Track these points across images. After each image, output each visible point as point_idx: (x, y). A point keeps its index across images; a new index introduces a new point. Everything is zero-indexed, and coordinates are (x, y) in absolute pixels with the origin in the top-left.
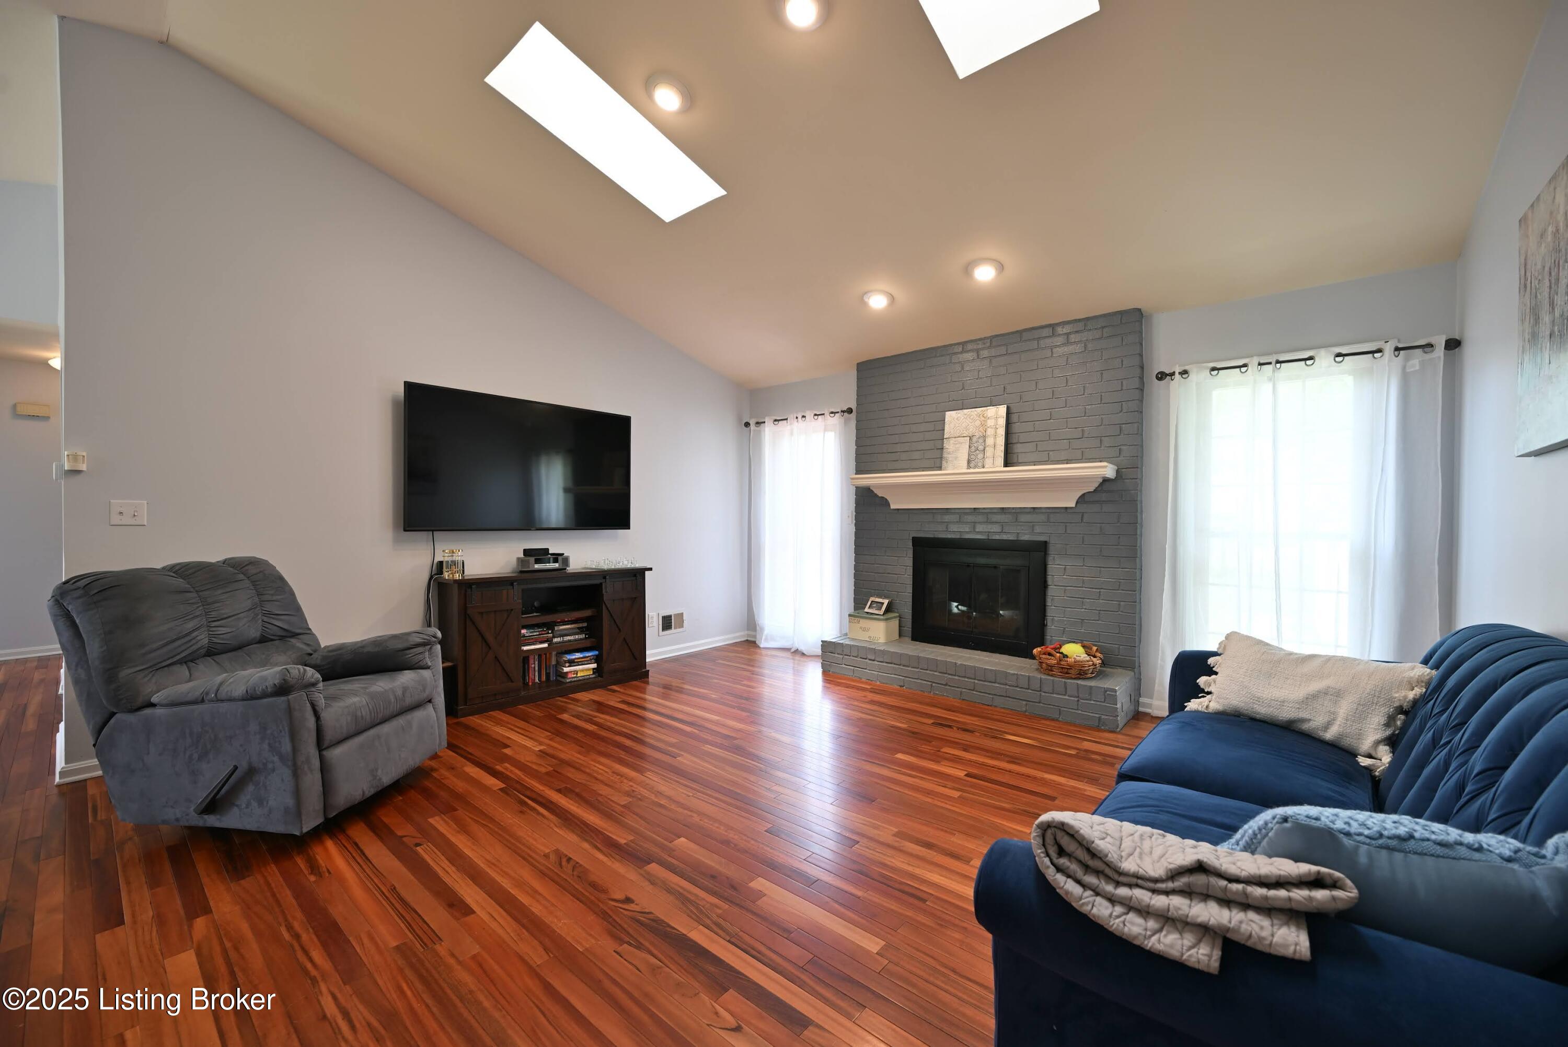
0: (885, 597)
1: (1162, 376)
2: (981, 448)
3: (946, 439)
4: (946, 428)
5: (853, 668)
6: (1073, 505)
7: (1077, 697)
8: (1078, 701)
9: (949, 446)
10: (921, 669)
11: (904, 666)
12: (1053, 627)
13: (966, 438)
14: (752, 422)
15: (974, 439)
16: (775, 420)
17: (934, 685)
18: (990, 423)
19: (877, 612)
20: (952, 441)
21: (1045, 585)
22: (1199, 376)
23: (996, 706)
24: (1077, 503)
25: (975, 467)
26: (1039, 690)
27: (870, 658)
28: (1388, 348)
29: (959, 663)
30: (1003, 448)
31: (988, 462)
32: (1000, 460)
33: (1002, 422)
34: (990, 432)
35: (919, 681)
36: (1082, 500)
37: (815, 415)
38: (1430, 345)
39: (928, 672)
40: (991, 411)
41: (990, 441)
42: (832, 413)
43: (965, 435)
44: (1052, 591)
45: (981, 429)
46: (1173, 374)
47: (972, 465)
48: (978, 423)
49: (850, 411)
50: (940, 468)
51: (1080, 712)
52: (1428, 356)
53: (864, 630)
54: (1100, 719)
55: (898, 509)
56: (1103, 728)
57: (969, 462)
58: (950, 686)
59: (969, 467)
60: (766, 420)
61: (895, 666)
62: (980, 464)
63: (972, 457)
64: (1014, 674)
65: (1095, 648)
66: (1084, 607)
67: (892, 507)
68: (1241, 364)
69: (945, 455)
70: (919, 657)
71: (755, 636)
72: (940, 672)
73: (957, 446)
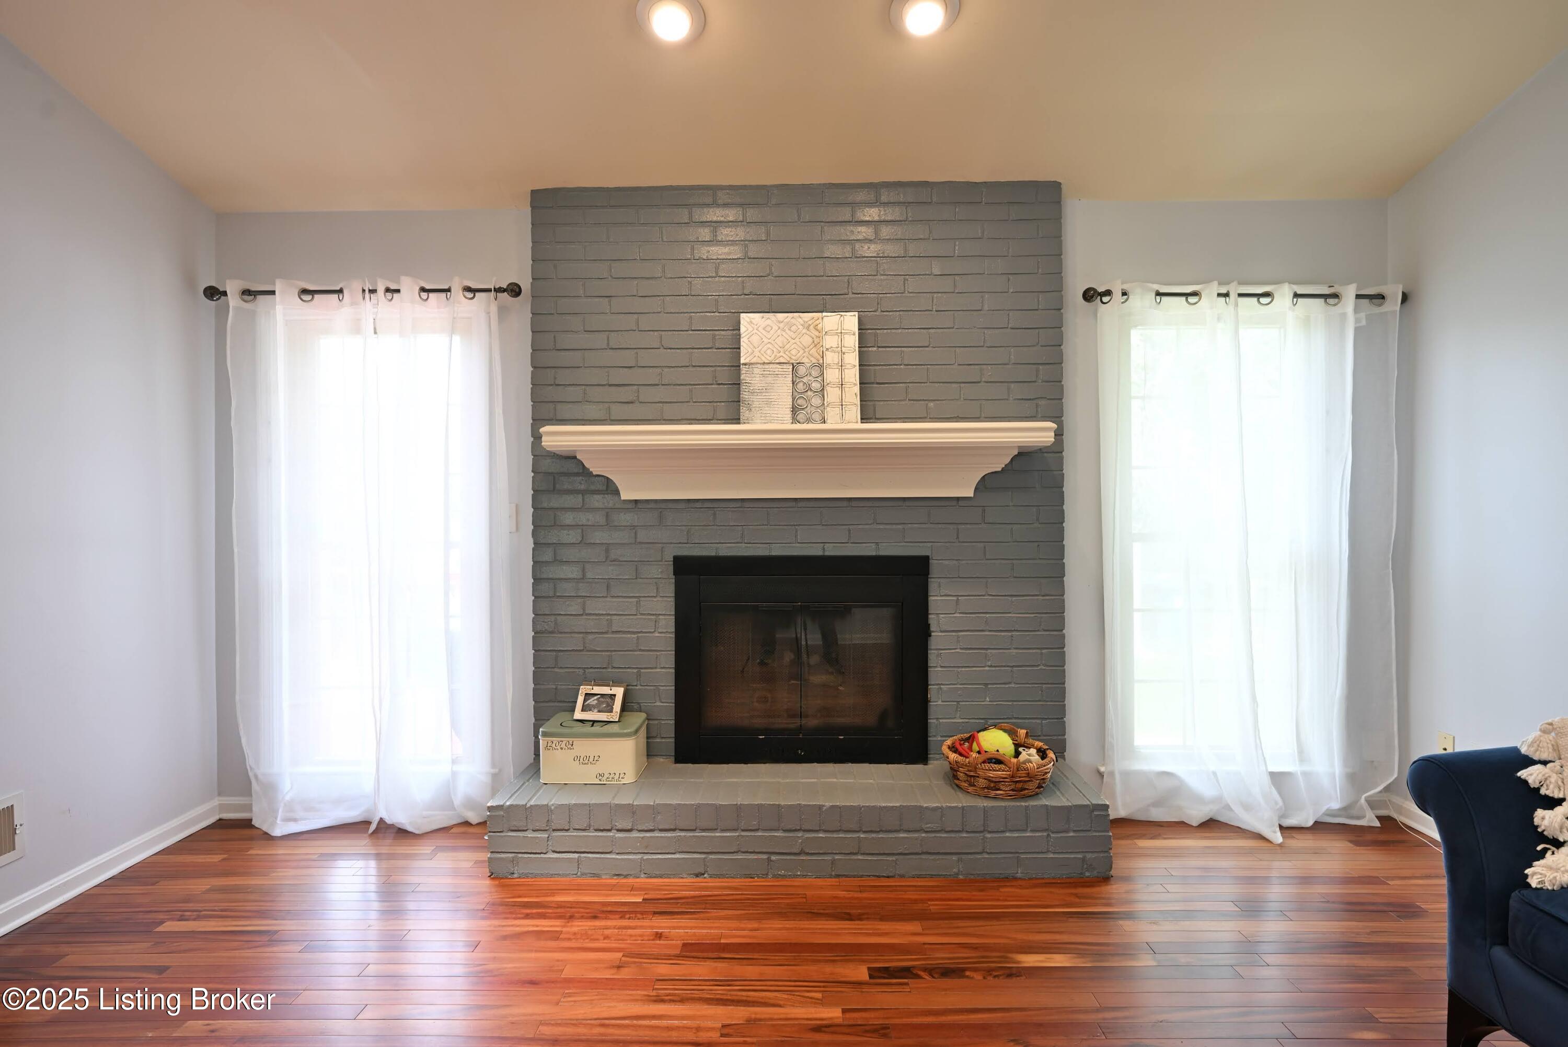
0: (616, 683)
1: (1090, 295)
2: (816, 386)
3: (745, 364)
4: (742, 343)
5: (576, 855)
6: (970, 493)
7: (1046, 830)
8: (1048, 835)
9: (752, 379)
10: (743, 830)
11: (703, 830)
12: (940, 703)
13: (785, 366)
14: (232, 288)
15: (802, 370)
16: (305, 291)
17: (773, 858)
18: (830, 342)
19: (603, 717)
20: (757, 370)
21: (926, 633)
22: (1141, 301)
23: (902, 876)
24: (976, 489)
25: (808, 420)
26: (982, 829)
27: (620, 827)
28: (1349, 293)
29: (828, 804)
30: (857, 389)
31: (832, 415)
32: (854, 412)
33: (852, 341)
34: (831, 358)
35: (740, 856)
36: (984, 485)
37: (423, 290)
38: (1381, 297)
39: (760, 834)
40: (830, 320)
41: (832, 375)
42: (468, 289)
43: (782, 360)
44: (937, 641)
45: (813, 351)
46: (1108, 293)
47: (801, 417)
48: (807, 340)
49: (514, 290)
50: (737, 421)
51: (1052, 856)
52: (1377, 310)
53: (585, 761)
54: (1083, 860)
55: (636, 502)
56: (1087, 874)
57: (795, 410)
58: (808, 854)
59: (795, 420)
60: (278, 287)
61: (683, 834)
62: (816, 417)
63: (800, 402)
64: (937, 808)
65: (1022, 732)
66: (989, 663)
67: (623, 497)
68: (1188, 291)
69: (745, 395)
70: (738, 808)
71: (249, 808)
72: (785, 831)
73: (770, 379)
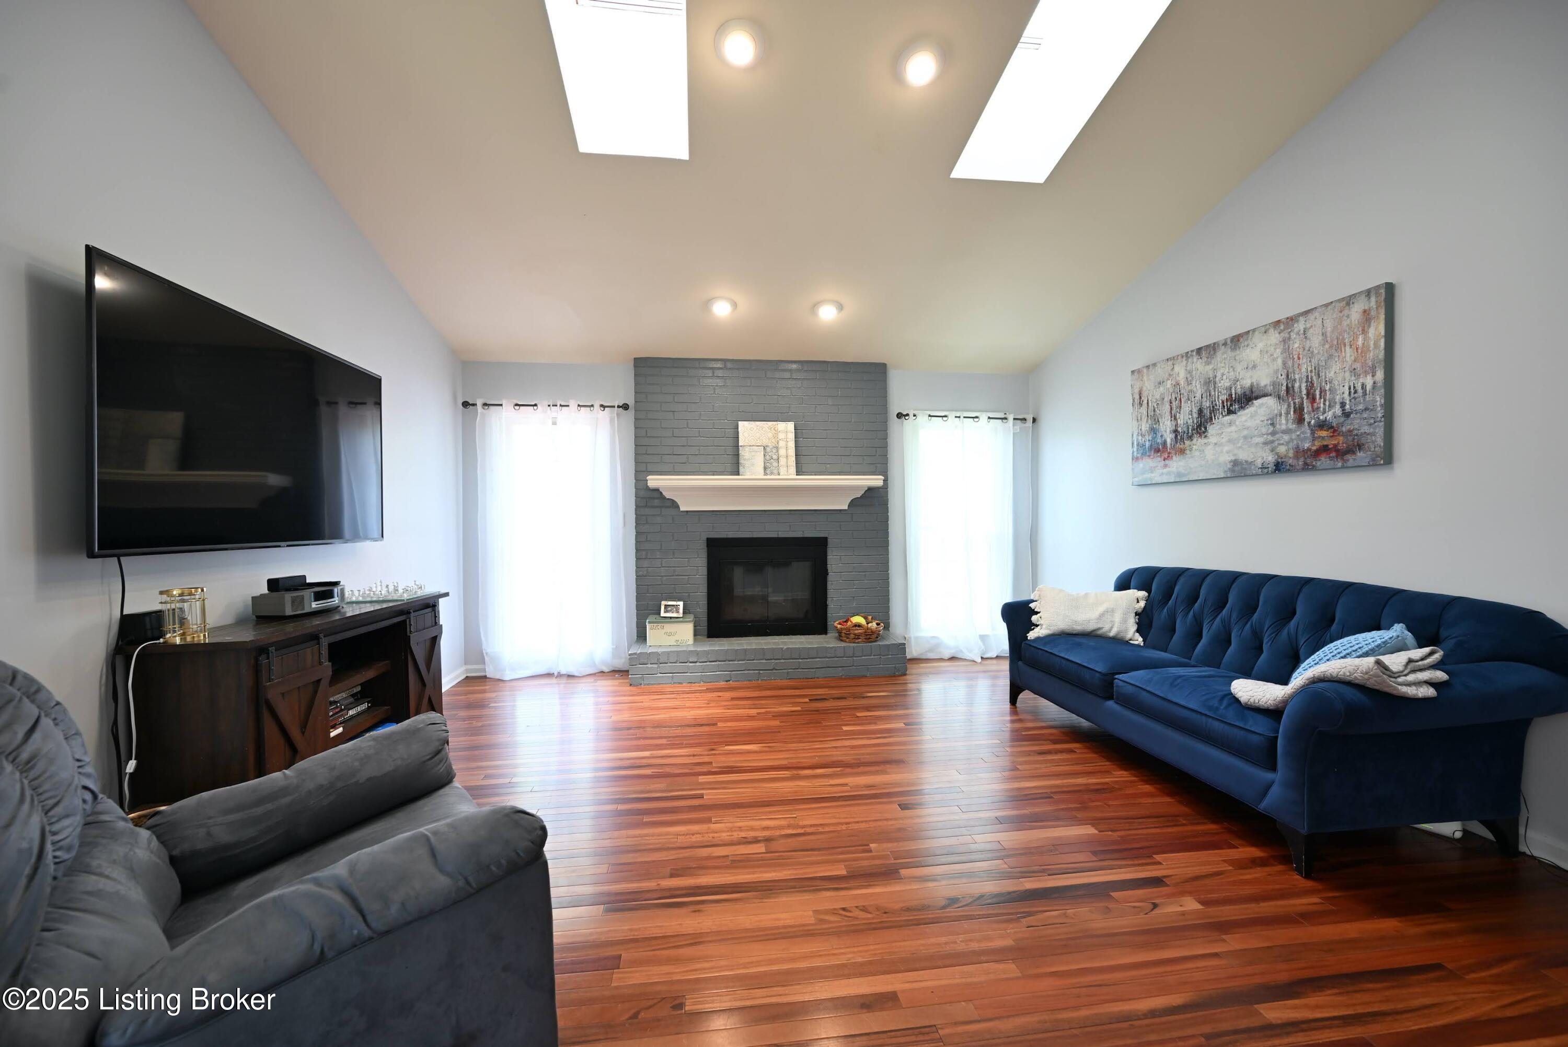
0: (679, 600)
1: (900, 416)
2: (775, 457)
3: (741, 446)
4: (740, 436)
5: (671, 675)
6: (846, 507)
7: (880, 655)
8: (880, 657)
9: (744, 453)
10: (747, 660)
11: (729, 661)
12: (832, 606)
13: (760, 447)
14: (479, 403)
15: (768, 449)
16: (517, 405)
17: (761, 672)
18: (781, 436)
19: (675, 615)
20: (747, 449)
21: (826, 573)
22: (922, 419)
23: (818, 678)
24: (849, 506)
25: (772, 473)
26: (852, 655)
27: (691, 660)
28: (1011, 417)
29: (785, 647)
30: (794, 459)
31: (783, 470)
32: (793, 469)
33: (792, 436)
34: (782, 444)
35: (746, 672)
36: (853, 503)
37: (579, 405)
38: (1025, 419)
39: (755, 661)
40: (781, 426)
41: (782, 452)
42: (602, 406)
43: (758, 444)
44: (831, 577)
45: (773, 441)
46: (907, 415)
47: (768, 472)
48: (770, 435)
49: (625, 407)
50: (738, 475)
51: (882, 666)
52: (1024, 425)
53: (670, 634)
54: (895, 667)
55: (687, 512)
56: (897, 673)
57: (765, 468)
58: (776, 670)
59: (766, 474)
60: (504, 402)
61: (720, 663)
62: (775, 472)
63: (767, 464)
64: (833, 647)
65: (870, 617)
66: (855, 587)
67: (681, 510)
68: (943, 415)
69: (741, 461)
70: (745, 650)
71: (484, 670)
72: (766, 660)
73: (753, 454)
